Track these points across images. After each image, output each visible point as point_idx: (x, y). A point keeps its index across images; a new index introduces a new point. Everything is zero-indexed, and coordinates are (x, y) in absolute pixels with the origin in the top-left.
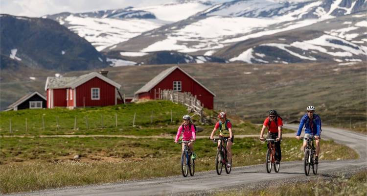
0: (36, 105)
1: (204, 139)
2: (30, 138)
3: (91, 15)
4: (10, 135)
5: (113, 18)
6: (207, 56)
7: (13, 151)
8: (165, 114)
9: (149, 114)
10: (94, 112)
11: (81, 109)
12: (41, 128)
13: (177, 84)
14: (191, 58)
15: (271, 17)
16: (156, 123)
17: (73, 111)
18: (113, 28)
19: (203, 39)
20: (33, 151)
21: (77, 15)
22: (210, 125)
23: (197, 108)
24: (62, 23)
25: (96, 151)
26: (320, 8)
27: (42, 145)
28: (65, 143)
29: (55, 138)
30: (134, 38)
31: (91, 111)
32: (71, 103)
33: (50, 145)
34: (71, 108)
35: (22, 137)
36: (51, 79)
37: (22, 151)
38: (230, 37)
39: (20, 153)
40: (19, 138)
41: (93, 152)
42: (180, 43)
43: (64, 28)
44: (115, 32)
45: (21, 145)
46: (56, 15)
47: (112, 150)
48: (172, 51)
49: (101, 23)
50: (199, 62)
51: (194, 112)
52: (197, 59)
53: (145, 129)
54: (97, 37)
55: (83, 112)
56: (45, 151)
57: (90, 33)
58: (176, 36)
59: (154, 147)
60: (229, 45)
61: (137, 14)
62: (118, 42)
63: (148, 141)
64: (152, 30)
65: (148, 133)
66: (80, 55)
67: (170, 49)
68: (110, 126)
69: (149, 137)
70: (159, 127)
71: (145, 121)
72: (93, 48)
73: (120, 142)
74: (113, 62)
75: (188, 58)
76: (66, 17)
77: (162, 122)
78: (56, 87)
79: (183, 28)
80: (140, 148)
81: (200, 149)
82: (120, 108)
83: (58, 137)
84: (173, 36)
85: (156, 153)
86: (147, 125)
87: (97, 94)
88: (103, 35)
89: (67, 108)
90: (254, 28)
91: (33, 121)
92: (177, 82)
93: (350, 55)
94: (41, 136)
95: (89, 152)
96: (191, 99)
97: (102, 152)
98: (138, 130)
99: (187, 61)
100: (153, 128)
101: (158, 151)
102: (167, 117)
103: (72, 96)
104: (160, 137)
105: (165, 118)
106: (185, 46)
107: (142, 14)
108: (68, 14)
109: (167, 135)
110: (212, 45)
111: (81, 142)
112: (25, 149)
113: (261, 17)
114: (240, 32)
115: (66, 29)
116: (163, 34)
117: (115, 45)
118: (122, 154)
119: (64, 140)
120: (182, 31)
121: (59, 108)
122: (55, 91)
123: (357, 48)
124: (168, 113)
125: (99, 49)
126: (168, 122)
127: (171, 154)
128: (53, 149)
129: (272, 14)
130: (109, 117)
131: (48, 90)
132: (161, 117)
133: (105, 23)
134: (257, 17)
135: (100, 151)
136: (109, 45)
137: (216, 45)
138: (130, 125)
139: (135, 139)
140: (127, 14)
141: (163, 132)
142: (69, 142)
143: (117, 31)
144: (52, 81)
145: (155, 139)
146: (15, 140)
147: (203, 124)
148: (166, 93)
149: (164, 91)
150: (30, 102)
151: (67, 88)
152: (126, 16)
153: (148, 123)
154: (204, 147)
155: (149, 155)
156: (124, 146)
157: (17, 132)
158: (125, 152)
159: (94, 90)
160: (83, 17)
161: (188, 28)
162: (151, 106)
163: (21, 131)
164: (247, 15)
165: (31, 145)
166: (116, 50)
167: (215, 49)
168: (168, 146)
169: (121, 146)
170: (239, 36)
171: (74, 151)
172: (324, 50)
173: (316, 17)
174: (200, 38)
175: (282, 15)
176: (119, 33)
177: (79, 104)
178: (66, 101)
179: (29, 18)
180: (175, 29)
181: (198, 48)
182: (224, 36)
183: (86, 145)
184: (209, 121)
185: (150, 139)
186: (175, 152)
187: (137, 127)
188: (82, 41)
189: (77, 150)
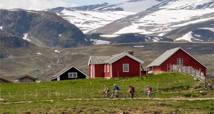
0: (73, 75)
1: (210, 100)
2: (86, 100)
3: (78, 8)
4: (71, 98)
5: (94, 11)
6: (160, 37)
7: (76, 110)
8: (179, 82)
9: (167, 83)
10: (126, 81)
11: (116, 79)
12: (92, 93)
13: (180, 60)
14: (149, 38)
15: (204, 9)
16: (173, 89)
17: (110, 80)
18: (94, 17)
19: (157, 25)
20: (90, 110)
21: (69, 9)
22: (211, 90)
23: (201, 78)
24: (58, 14)
25: (134, 109)
27: (96, 105)
28: (112, 104)
29: (104, 100)
30: (108, 25)
31: (124, 80)
32: (108, 75)
33: (102, 106)
34: (108, 78)
35: (81, 99)
36: (93, 58)
37: (82, 110)
38: (176, 23)
39: (81, 111)
40: (78, 100)
41: (132, 110)
42: (141, 28)
43: (60, 18)
44: (95, 20)
45: (81, 106)
46: (54, 9)
47: (145, 108)
48: (136, 34)
49: (85, 14)
50: (155, 41)
51: (199, 80)
52: (154, 39)
53: (166, 93)
54: (83, 24)
55: (118, 81)
56: (99, 109)
57: (78, 21)
58: (138, 23)
59: (175, 106)
60: (176, 29)
61: (111, 8)
62: (98, 28)
63: (170, 102)
64: (121, 19)
65: (168, 96)
66: (72, 37)
67: (134, 32)
68: (141, 91)
69: (170, 99)
70: (175, 91)
71: (165, 88)
72: (81, 32)
73: (150, 103)
74: (95, 42)
75: (147, 38)
76: (61, 11)
77: (177, 88)
78: (97, 63)
79: (143, 17)
80: (165, 107)
81: (208, 107)
82: (144, 78)
83: (106, 100)
84: (136, 23)
85: (177, 111)
86: (167, 90)
87: (127, 68)
88: (87, 23)
89: (105, 78)
90: (192, 17)
91: (85, 88)
92: (180, 59)
94: (94, 99)
95: (129, 110)
96: (196, 71)
97: (138, 110)
98: (161, 94)
99: (146, 40)
100: (171, 92)
101: (178, 109)
102: (180, 84)
103: (109, 70)
104: (177, 99)
105: (179, 85)
106: (144, 30)
107: (114, 8)
108: (62, 8)
109: (182, 97)
110: (163, 29)
111: (123, 103)
112: (84, 108)
113: (197, 9)
114: (183, 20)
115: (62, 19)
116: (129, 21)
117: (95, 29)
118: (153, 111)
119: (110, 102)
120: (142, 20)
121: (99, 78)
122: (96, 66)
124: (180, 81)
125: (85, 32)
126: (181, 88)
127: (188, 111)
128: (104, 108)
130: (138, 85)
131: (90, 65)
132: (176, 84)
133: (88, 15)
134: (194, 9)
135: (137, 109)
136: (91, 30)
137: (166, 29)
138: (155, 91)
139: (161, 100)
140: (103, 8)
141: (179, 95)
142: (114, 103)
143: (97, 20)
144: (93, 59)
145: (175, 100)
146: (76, 102)
147: (206, 89)
148: (175, 67)
149: (173, 65)
150: (69, 73)
151: (105, 64)
152: (103, 9)
153: (167, 89)
154: (210, 106)
155: (172, 112)
156: (153, 105)
157: (75, 96)
158: (155, 110)
159: (125, 66)
160: (73, 11)
162: (166, 76)
163: (78, 95)
164: (188, 8)
165: (87, 105)
166: (97, 33)
167: (166, 32)
168: (185, 106)
169: (151, 105)
170: (182, 22)
171: (119, 110)
174: (155, 24)
175: (212, 7)
176: (98, 21)
177: (115, 75)
178: (104, 73)
179: (36, 11)
180: (137, 18)
181: (154, 31)
182: (172, 23)
183: (126, 105)
184: (211, 87)
185: (171, 100)
186: (190, 110)
187: (160, 92)
188: (73, 27)
189: (121, 109)
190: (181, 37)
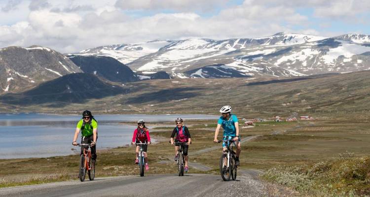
15: (203, 49)
26: (228, 44)
38: (185, 60)
42: (159, 63)
49: (118, 53)
74: (140, 77)
79: (160, 55)
84: (156, 59)
90: (196, 55)
93: (248, 71)
106: (162, 65)
108: (101, 48)
110: (176, 64)
113: (198, 49)
114: (189, 57)
116: (151, 58)
120: (160, 57)
123: (251, 68)
129: (204, 47)
134: (196, 49)
137: (178, 64)
161: (163, 55)
172: (235, 69)
173: (227, 49)
174: (169, 61)
175: (209, 48)
180: (156, 56)
181: (169, 66)
182: (181, 59)
190: (195, 72)
